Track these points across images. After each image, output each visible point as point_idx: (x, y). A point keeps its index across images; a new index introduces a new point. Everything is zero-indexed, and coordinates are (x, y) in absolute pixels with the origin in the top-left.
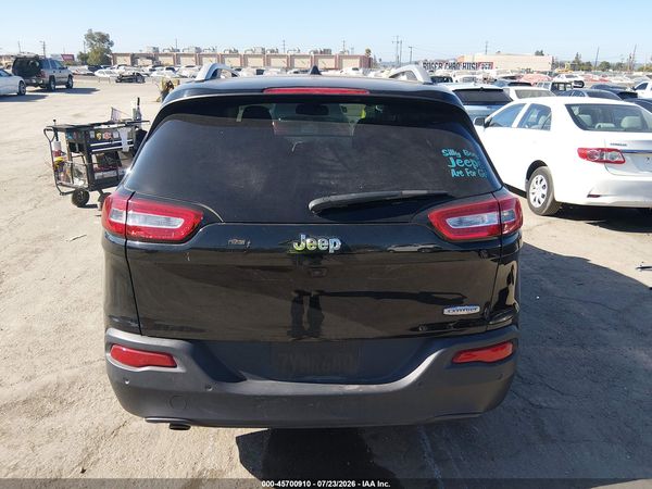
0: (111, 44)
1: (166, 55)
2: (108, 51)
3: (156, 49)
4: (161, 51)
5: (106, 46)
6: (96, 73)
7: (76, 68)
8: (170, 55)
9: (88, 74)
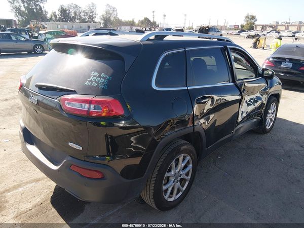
0: (256, 20)
1: (282, 25)
2: (254, 23)
3: (277, 23)
4: (280, 24)
5: (253, 21)
6: (241, 34)
7: (232, 31)
8: (284, 25)
9: (237, 34)
